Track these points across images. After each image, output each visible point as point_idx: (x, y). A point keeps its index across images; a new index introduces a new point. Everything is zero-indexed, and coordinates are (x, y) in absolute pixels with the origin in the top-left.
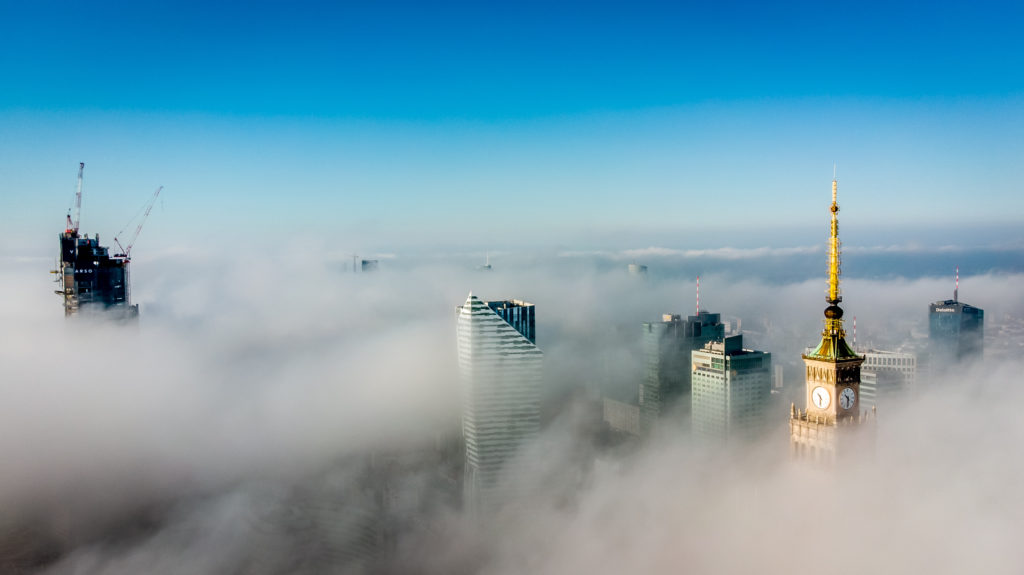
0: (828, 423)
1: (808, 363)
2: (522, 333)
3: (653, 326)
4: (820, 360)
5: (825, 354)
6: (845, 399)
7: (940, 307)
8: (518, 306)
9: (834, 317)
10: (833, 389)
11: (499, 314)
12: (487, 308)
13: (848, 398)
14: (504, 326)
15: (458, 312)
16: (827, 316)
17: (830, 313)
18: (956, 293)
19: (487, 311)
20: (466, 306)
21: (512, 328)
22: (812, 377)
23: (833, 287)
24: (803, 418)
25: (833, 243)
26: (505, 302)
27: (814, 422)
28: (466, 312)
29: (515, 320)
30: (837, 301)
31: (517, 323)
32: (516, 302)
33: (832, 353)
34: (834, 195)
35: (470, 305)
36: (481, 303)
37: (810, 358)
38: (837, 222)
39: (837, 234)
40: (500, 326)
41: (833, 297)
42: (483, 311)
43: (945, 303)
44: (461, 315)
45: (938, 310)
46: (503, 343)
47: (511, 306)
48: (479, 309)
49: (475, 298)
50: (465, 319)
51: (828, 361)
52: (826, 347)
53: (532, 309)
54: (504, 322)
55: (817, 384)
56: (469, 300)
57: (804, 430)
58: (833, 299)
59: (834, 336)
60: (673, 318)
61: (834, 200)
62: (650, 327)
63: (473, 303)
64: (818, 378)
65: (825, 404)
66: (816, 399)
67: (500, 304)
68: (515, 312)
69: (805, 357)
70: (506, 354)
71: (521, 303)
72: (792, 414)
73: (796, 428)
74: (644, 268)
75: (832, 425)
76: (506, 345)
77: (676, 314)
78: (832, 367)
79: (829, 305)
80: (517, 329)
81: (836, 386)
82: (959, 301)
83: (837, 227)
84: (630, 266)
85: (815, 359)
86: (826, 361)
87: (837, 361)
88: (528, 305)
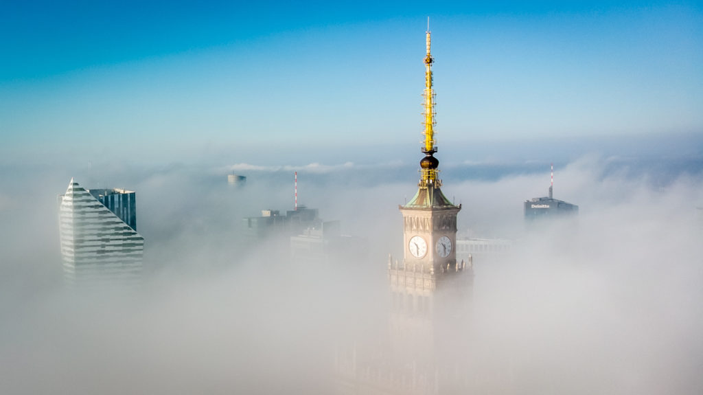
0: (427, 272)
1: (405, 213)
2: (123, 220)
3: (252, 220)
4: (416, 209)
5: (421, 203)
6: (442, 247)
7: (535, 204)
8: (119, 193)
9: (430, 167)
10: (430, 237)
11: (101, 201)
12: (88, 195)
13: (444, 246)
14: (105, 212)
15: (61, 200)
16: (423, 167)
17: (426, 163)
18: (551, 190)
19: (89, 198)
20: (68, 193)
21: (113, 215)
22: (409, 227)
23: (428, 137)
24: (401, 269)
25: (428, 94)
26: (106, 190)
27: (412, 271)
28: (67, 200)
29: (116, 206)
30: (432, 152)
31: (119, 209)
32: (117, 190)
33: (428, 202)
34: (428, 47)
35: (71, 192)
36: (82, 189)
37: (407, 209)
38: (431, 73)
39: (431, 85)
40: (101, 212)
41: (428, 148)
42: (85, 197)
43: (540, 199)
44: (63, 203)
45: (533, 206)
46: (105, 229)
47: (113, 193)
48: (80, 196)
49: (76, 184)
50: (67, 206)
51: (425, 209)
52: (422, 196)
53: (133, 195)
54: (105, 208)
55: (414, 233)
56: (71, 187)
57: (401, 280)
58: (429, 150)
59: (429, 186)
60: (272, 213)
61: (428, 51)
62: (250, 221)
63: (75, 190)
64: (415, 227)
65: (422, 254)
66: (413, 248)
67: (101, 191)
68: (116, 199)
69: (401, 208)
70: (108, 240)
71: (122, 192)
72: (390, 264)
73: (394, 278)
74: (242, 178)
75: (430, 272)
76: (108, 232)
77: (274, 210)
78: (428, 215)
79: (425, 155)
80: (118, 215)
81: (433, 234)
82: (553, 197)
83: (431, 79)
84: (229, 176)
85: (411, 209)
86: (422, 209)
87: (433, 209)
88: (127, 192)
